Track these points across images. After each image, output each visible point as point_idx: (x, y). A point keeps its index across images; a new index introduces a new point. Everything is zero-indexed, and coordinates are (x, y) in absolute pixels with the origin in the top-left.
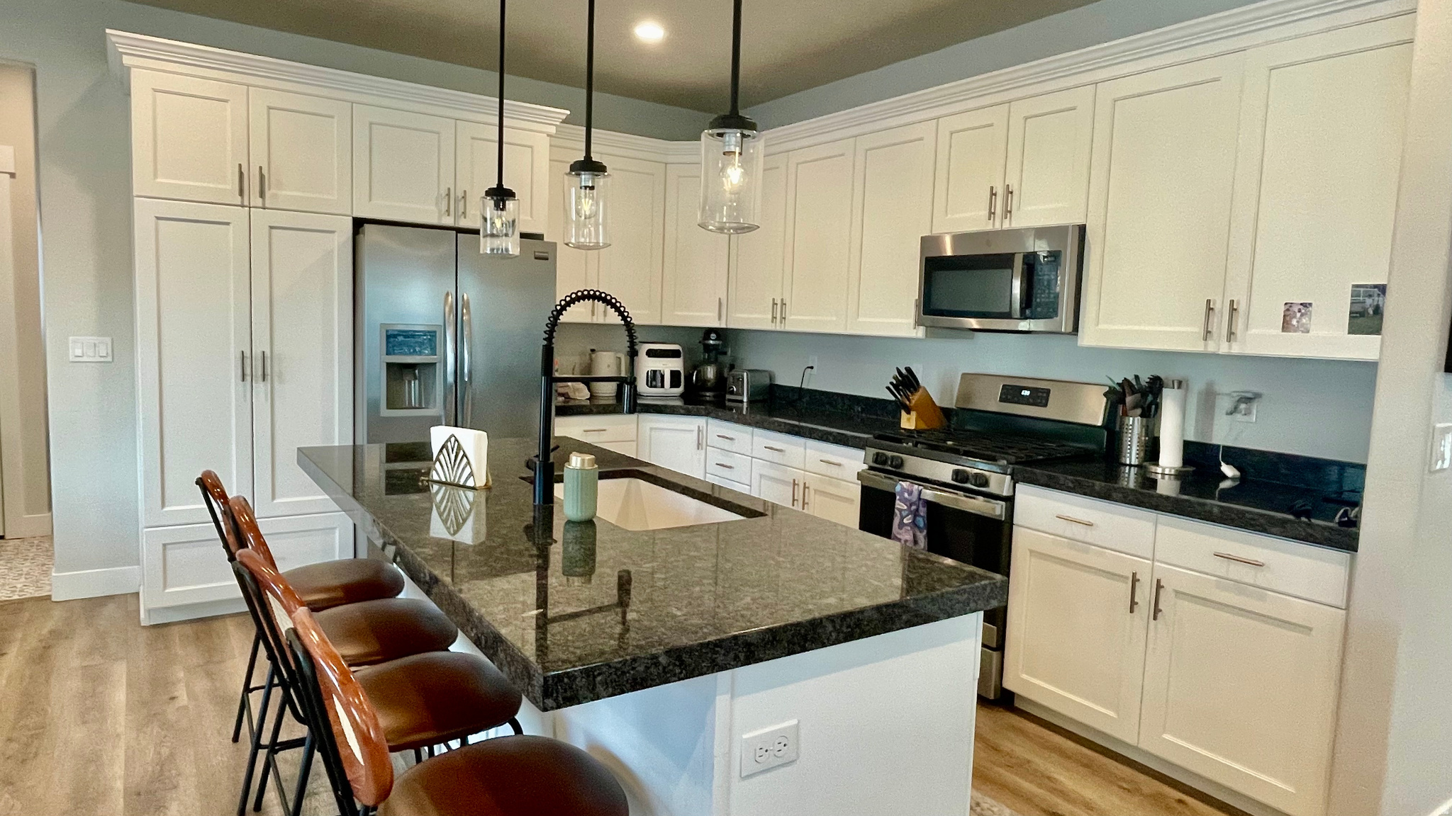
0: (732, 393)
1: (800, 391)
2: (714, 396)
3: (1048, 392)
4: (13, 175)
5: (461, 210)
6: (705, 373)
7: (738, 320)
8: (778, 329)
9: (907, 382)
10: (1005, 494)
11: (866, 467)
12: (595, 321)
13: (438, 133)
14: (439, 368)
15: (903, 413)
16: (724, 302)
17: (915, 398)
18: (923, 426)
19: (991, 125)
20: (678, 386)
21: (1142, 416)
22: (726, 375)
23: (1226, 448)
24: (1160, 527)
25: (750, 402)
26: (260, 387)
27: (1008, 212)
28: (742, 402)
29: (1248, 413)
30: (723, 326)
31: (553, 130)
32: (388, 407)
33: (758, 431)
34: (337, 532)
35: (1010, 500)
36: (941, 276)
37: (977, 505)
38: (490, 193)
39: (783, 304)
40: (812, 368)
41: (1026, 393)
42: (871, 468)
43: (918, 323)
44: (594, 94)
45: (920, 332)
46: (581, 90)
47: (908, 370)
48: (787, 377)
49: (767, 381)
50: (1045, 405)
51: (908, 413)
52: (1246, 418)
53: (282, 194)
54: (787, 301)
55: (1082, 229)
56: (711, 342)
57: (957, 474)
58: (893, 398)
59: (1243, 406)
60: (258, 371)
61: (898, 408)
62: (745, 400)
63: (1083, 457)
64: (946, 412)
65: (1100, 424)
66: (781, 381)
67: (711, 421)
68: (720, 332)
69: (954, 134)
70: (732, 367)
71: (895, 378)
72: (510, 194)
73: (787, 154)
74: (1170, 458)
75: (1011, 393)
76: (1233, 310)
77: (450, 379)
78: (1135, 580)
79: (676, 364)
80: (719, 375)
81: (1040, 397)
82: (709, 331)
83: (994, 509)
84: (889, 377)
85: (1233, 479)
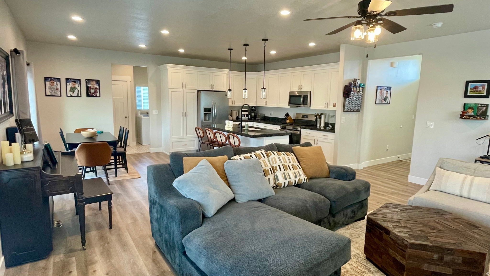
0: (257, 118)
1: (270, 117)
2: (254, 119)
3: (308, 116)
4: (130, 81)
5: (213, 88)
6: (252, 115)
7: (258, 105)
8: (266, 106)
9: (287, 115)
10: (300, 130)
11: (280, 128)
12: (233, 105)
13: (210, 75)
14: (212, 114)
15: (287, 120)
16: (256, 101)
17: (289, 117)
18: (290, 122)
19: (299, 75)
20: (247, 117)
21: (320, 119)
22: (256, 115)
23: (330, 123)
24: (318, 133)
25: (261, 119)
26: (185, 117)
27: (301, 89)
28: (259, 120)
29: (333, 118)
30: (256, 106)
31: (227, 73)
32: (204, 120)
33: (263, 124)
34: (195, 141)
35: (300, 131)
36: (292, 98)
37: (296, 132)
38: (228, 90)
39: (267, 102)
40: (272, 113)
41: (305, 116)
42: (281, 128)
43: (289, 105)
44: (231, 63)
45: (289, 107)
46: (228, 63)
47: (287, 113)
48: (267, 115)
49: (264, 116)
50: (308, 118)
51: (288, 120)
52: (333, 119)
53: (188, 87)
54: (267, 101)
55: (311, 92)
56: (253, 109)
57: (293, 128)
58: (285, 118)
59: (332, 117)
60: (185, 115)
61: (286, 119)
62: (260, 119)
63: (312, 125)
64: (294, 120)
65: (315, 120)
66: (266, 116)
67: (254, 123)
68: (254, 107)
69: (294, 76)
70: (257, 113)
71: (285, 114)
72: (231, 90)
73: (267, 76)
74: (323, 125)
75: (303, 116)
76: (328, 104)
77: (213, 116)
78: (315, 140)
79: (247, 113)
80: (255, 114)
81: (307, 117)
82: (252, 107)
83: (298, 133)
84: (284, 114)
85: (331, 127)
